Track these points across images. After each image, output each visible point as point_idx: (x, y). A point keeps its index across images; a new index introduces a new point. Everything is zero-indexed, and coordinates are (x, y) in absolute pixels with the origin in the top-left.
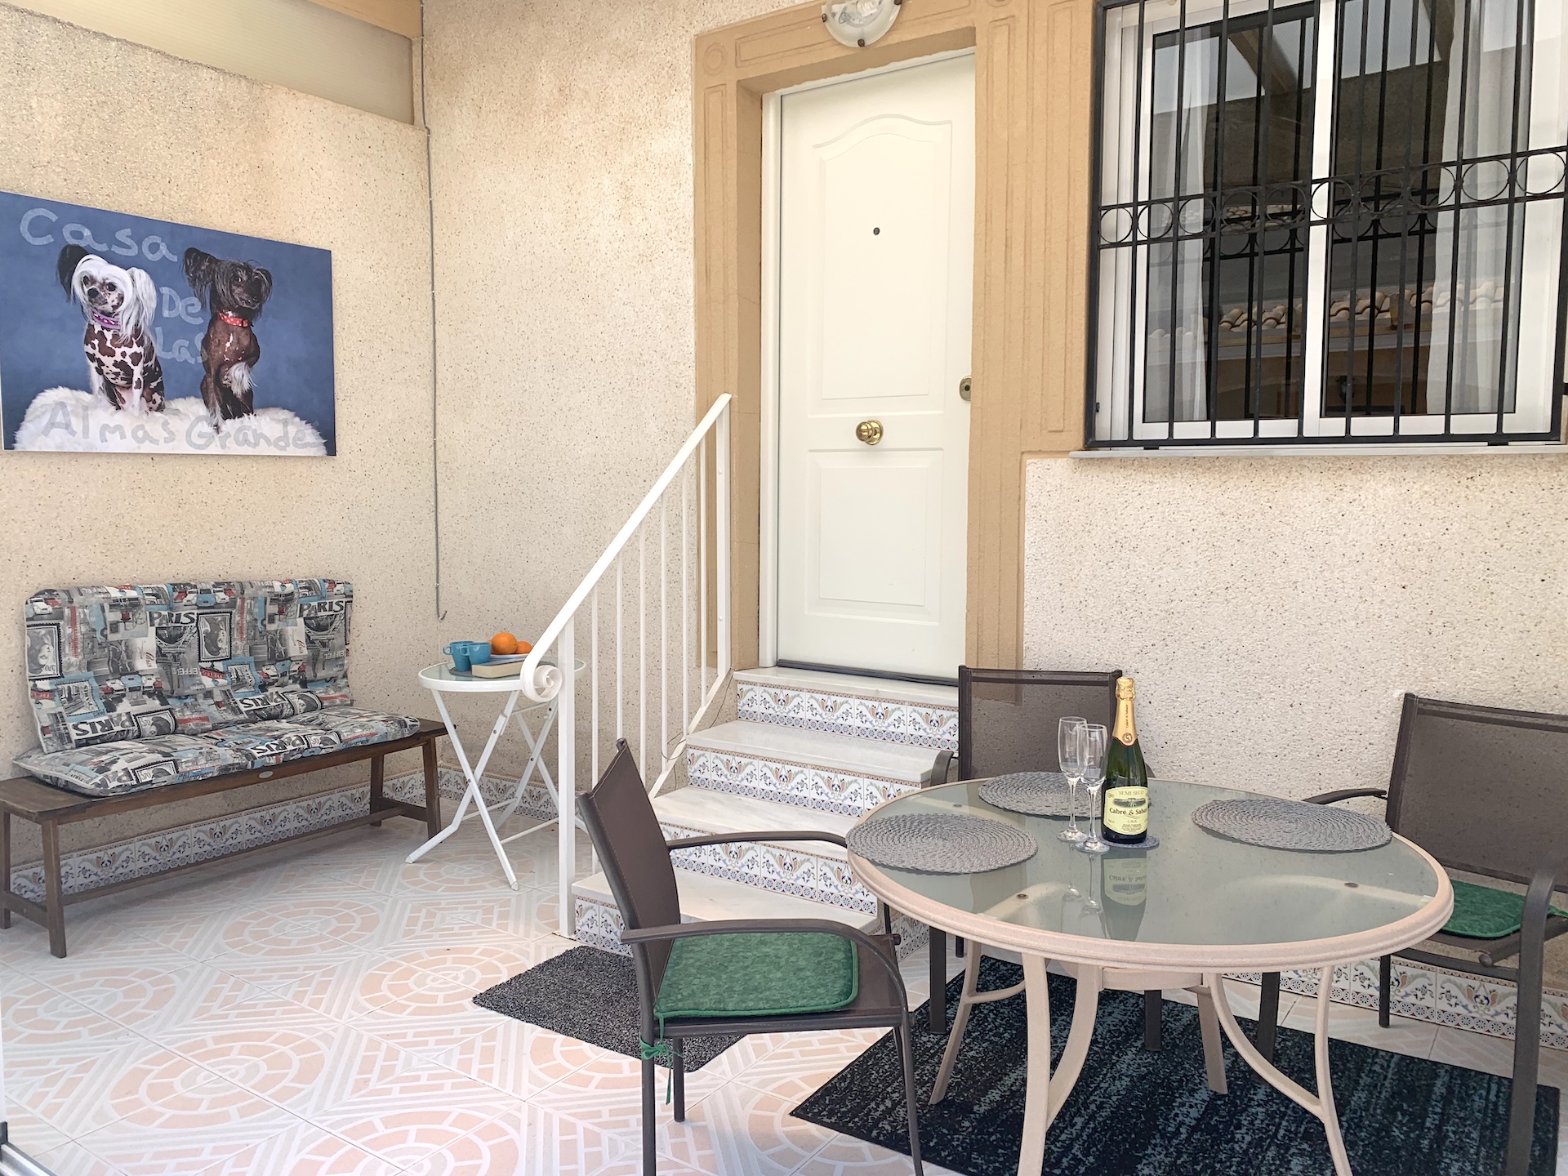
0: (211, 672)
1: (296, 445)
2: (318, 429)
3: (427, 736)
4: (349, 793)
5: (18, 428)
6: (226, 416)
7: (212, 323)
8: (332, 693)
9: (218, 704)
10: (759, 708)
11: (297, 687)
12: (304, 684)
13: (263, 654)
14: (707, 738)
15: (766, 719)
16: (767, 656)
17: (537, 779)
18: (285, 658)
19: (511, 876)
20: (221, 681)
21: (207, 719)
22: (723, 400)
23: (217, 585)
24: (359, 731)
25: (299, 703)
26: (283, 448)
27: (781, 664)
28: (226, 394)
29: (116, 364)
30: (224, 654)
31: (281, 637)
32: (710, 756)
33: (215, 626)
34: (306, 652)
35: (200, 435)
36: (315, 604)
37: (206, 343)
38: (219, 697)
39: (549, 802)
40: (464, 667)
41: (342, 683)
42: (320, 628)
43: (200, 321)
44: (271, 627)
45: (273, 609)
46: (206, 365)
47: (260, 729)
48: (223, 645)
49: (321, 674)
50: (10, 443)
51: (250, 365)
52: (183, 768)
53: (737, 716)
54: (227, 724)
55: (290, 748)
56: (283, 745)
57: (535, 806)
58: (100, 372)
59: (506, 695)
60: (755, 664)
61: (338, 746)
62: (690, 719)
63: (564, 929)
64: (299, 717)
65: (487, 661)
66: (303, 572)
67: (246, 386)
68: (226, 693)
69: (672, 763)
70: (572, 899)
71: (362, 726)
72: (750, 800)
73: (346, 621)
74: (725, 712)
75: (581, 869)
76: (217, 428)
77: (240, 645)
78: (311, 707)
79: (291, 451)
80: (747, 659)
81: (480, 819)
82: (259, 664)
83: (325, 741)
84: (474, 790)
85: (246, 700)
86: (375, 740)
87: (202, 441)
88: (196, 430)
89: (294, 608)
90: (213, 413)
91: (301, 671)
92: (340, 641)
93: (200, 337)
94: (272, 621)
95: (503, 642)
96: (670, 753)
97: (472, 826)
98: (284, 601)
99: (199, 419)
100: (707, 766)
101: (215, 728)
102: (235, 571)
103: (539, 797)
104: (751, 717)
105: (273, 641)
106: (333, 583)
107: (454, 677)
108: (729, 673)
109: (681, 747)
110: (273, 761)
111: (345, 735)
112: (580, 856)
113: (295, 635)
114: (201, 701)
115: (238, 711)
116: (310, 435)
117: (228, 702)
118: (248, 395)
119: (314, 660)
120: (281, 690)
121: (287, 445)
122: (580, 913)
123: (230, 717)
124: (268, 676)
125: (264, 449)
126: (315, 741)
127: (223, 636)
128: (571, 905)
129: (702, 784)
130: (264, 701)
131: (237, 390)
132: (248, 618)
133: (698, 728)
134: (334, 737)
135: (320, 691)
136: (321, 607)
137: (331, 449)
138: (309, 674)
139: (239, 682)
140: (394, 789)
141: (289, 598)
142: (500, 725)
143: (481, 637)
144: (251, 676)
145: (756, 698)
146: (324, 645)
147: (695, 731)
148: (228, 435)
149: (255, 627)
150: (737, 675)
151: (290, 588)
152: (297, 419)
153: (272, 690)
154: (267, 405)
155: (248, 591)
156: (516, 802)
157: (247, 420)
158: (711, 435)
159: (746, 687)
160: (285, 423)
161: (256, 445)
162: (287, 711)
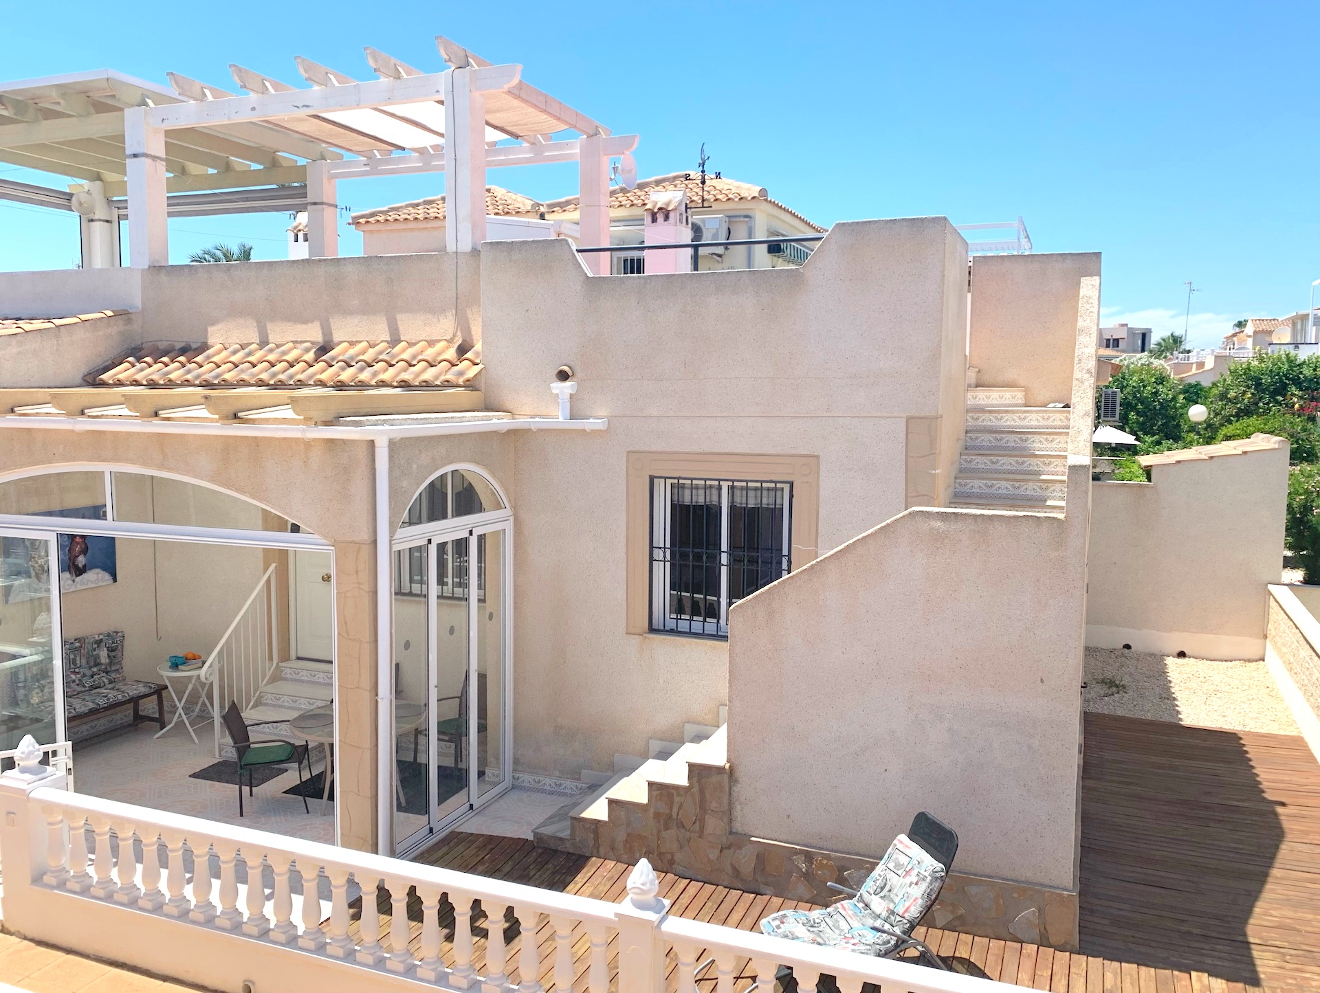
0: (74, 672)
1: (102, 581)
2: (110, 573)
3: (160, 691)
4: (123, 714)
5: (9, 595)
6: (77, 576)
7: (71, 543)
8: (118, 676)
9: (77, 684)
10: (289, 676)
11: (104, 674)
12: (107, 673)
13: (92, 663)
14: (270, 689)
15: (292, 680)
16: (293, 656)
17: (204, 704)
18: (100, 664)
19: (197, 741)
20: (78, 676)
21: (74, 691)
22: (273, 565)
23: (75, 640)
24: (135, 692)
25: (106, 681)
26: (97, 584)
27: (298, 658)
28: (76, 567)
29: (39, 566)
30: (78, 665)
31: (98, 657)
32: (269, 695)
33: (75, 656)
34: (108, 661)
35: (68, 585)
36: (110, 642)
37: (69, 551)
38: (77, 682)
39: (209, 713)
40: (175, 666)
41: (121, 671)
42: (113, 651)
43: (67, 543)
44: (94, 653)
45: (95, 646)
46: (70, 559)
47: (95, 693)
48: (78, 662)
49: (113, 668)
50: (7, 602)
51: (85, 555)
52: (77, 710)
53: (282, 679)
54: (82, 692)
55: (111, 700)
56: (108, 699)
57: (203, 714)
58: (34, 570)
59: (190, 678)
60: (288, 659)
61: (128, 698)
62: (262, 681)
63: (217, 755)
64: (107, 686)
65: (183, 664)
66: (105, 630)
67: (84, 563)
68: (80, 680)
69: (255, 698)
70: (220, 745)
71: (135, 690)
72: (283, 709)
73: (122, 646)
74: (275, 679)
75: (223, 736)
76: (74, 581)
77: (84, 661)
78: (111, 682)
79: (100, 584)
80: (285, 657)
81: (183, 721)
82: (90, 668)
83: (123, 696)
84: (180, 710)
85: (88, 682)
86: (141, 694)
87: (67, 588)
88: (66, 584)
89: (103, 644)
90: (72, 576)
91: (106, 668)
92: (120, 654)
93: (68, 549)
94: (95, 650)
95: (190, 656)
96: (254, 694)
97: (181, 723)
98: (99, 642)
99: (67, 579)
100: (268, 699)
101: (78, 694)
102: (80, 634)
103: (204, 710)
104: (286, 679)
105: (96, 658)
106: (117, 633)
107: (171, 670)
108: (277, 664)
109: (258, 693)
110: (106, 705)
111: (130, 694)
112: (222, 732)
113: (103, 654)
114: (71, 684)
115: (85, 686)
116: (107, 576)
117: (80, 684)
118: (85, 566)
119: (111, 664)
120: (99, 676)
121: (99, 582)
122: (223, 750)
123: (83, 689)
124: (94, 672)
125: (91, 585)
126: (120, 697)
127: (78, 659)
128: (219, 748)
129: (266, 705)
130: (94, 681)
131: (80, 565)
132: (86, 650)
133: (266, 685)
134: (126, 695)
135: (113, 675)
136: (114, 643)
137: (115, 580)
138: (109, 669)
139: (84, 675)
140: (142, 711)
141: (101, 641)
142: (190, 687)
143: (180, 653)
144: (88, 673)
145: (288, 673)
146: (114, 657)
147: (264, 686)
148: (77, 583)
149: (89, 654)
150: (280, 664)
151: (101, 637)
152: (102, 571)
153: (95, 677)
154: (91, 569)
155: (87, 641)
156: (195, 713)
157: (85, 576)
158: (268, 581)
159: (284, 669)
160: (98, 574)
161: (87, 584)
162: (102, 684)
